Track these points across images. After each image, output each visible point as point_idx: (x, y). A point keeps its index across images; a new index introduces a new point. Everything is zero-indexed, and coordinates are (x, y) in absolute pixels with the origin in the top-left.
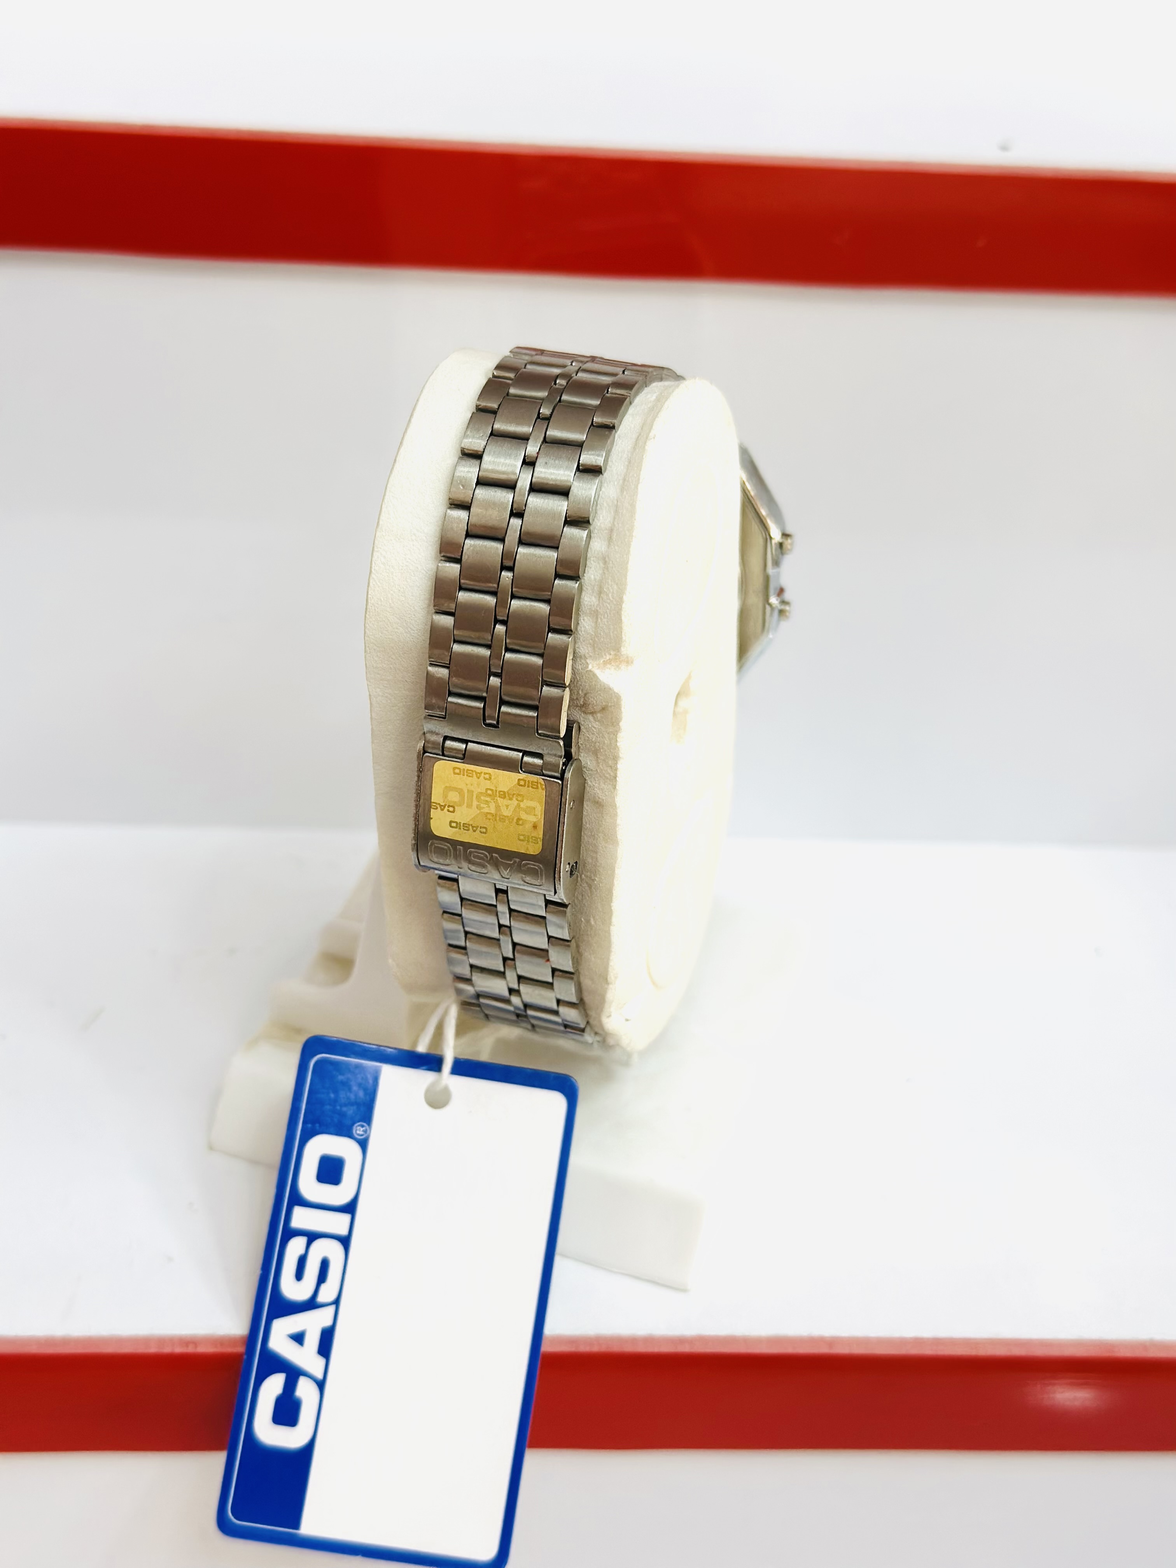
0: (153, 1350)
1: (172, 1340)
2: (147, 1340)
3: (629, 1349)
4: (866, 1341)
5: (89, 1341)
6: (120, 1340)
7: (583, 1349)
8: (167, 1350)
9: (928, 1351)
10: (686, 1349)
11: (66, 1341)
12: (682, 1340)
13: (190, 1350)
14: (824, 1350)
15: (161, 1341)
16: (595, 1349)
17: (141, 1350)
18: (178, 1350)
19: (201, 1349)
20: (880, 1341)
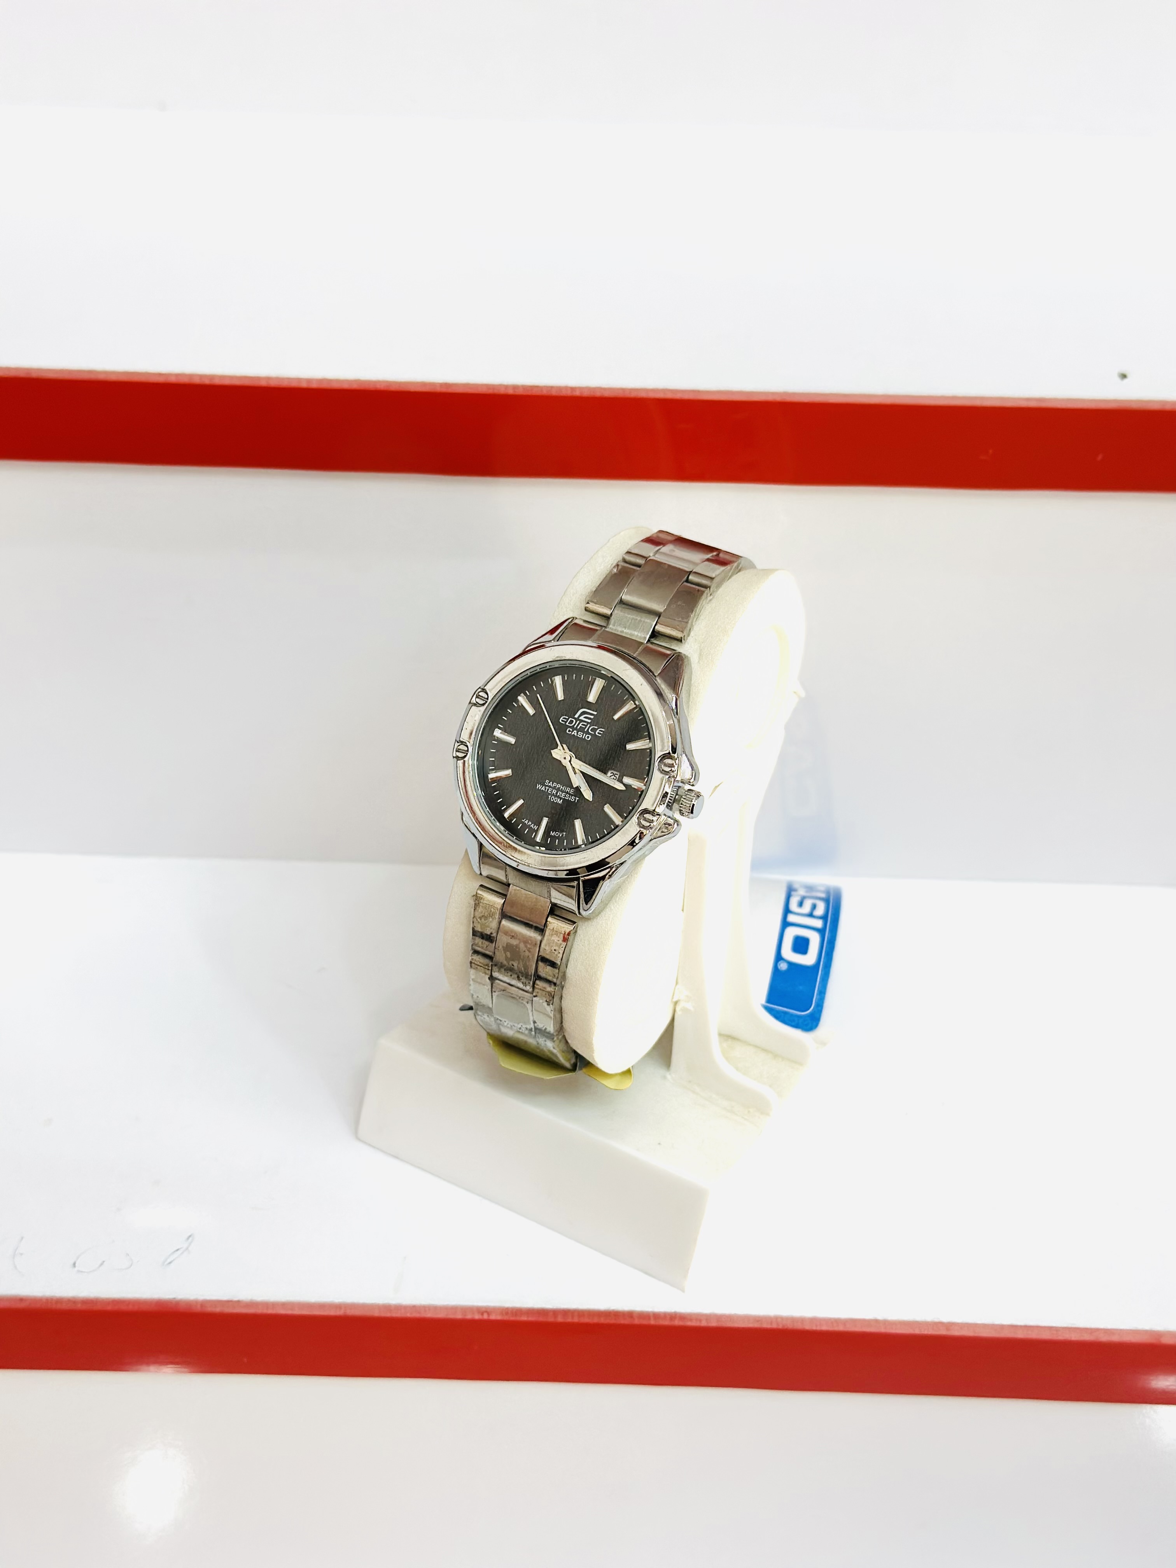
0: (459, 1316)
1: (471, 1309)
2: (455, 1309)
3: (799, 1326)
4: (976, 1325)
5: (414, 1308)
6: (436, 1308)
7: (765, 1325)
8: (469, 1316)
9: (1020, 1335)
10: (841, 1328)
11: (398, 1307)
12: (837, 1321)
13: (485, 1317)
14: (943, 1332)
15: (465, 1309)
16: (774, 1326)
17: (451, 1316)
18: (477, 1317)
19: (493, 1317)
20: (985, 1326)
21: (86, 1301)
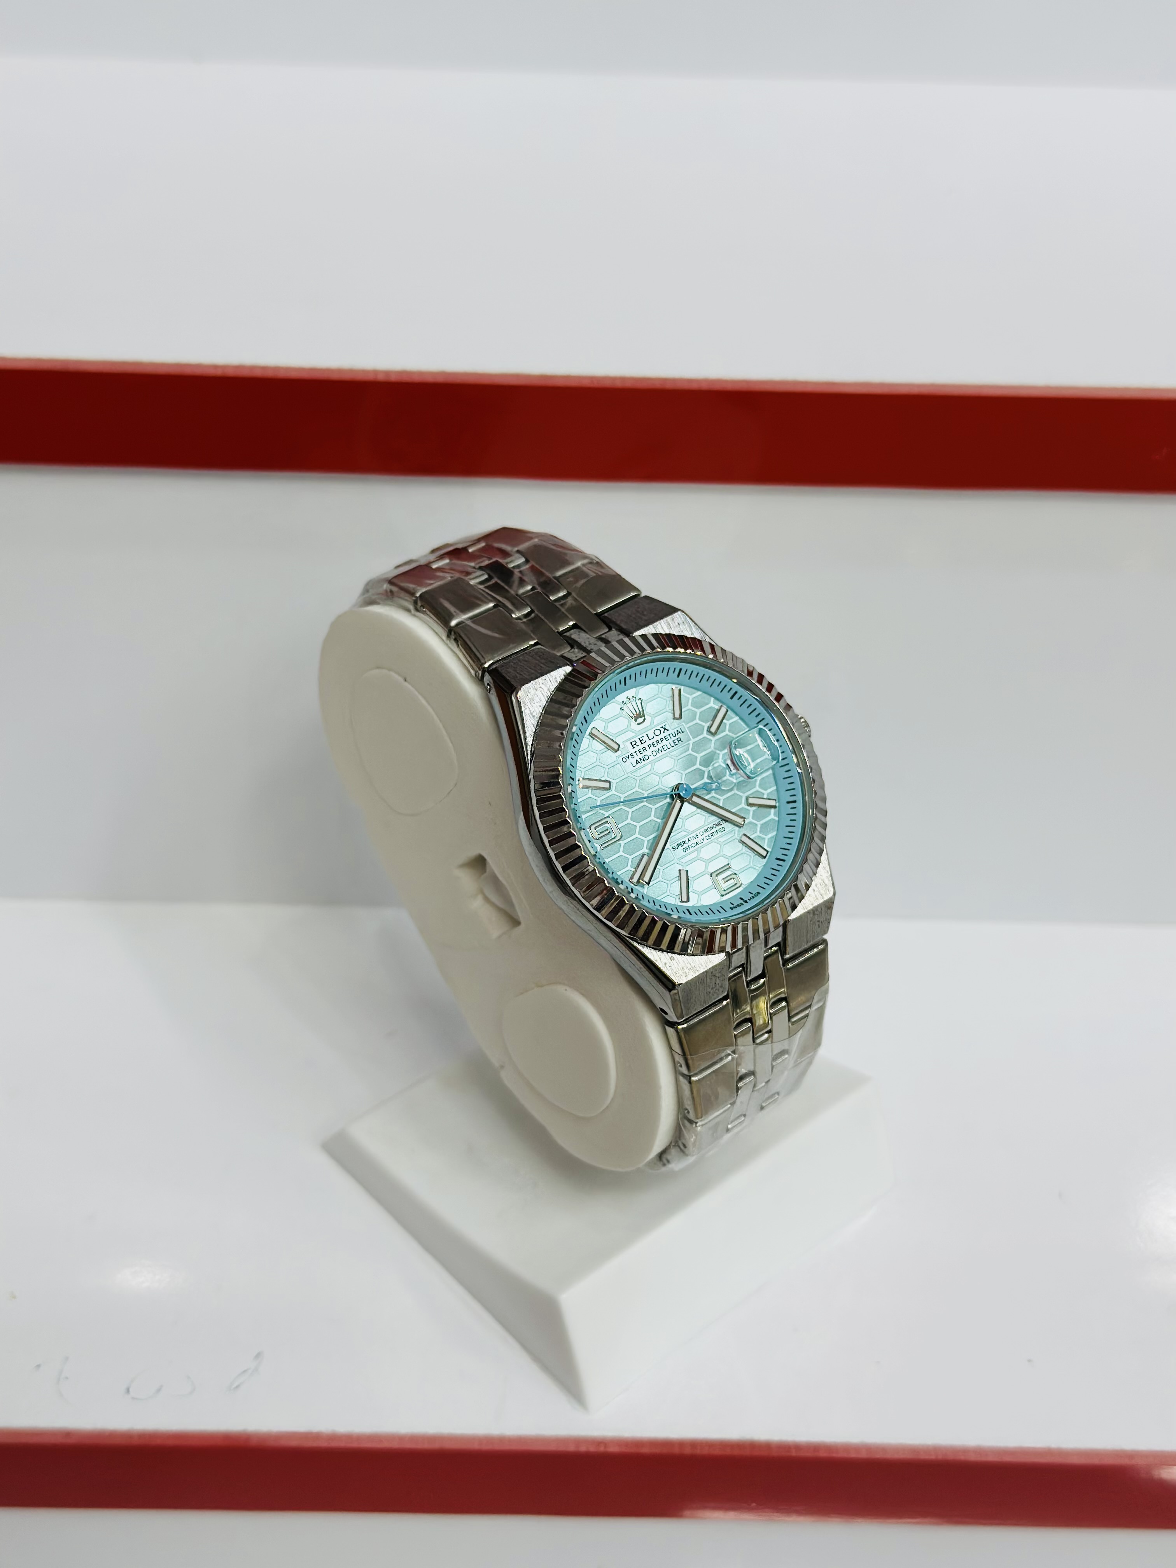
21: (143, 1435)
